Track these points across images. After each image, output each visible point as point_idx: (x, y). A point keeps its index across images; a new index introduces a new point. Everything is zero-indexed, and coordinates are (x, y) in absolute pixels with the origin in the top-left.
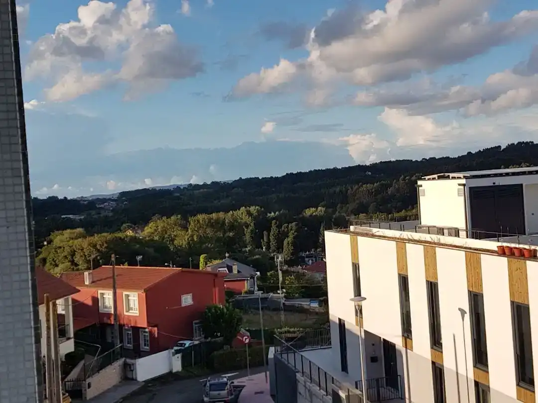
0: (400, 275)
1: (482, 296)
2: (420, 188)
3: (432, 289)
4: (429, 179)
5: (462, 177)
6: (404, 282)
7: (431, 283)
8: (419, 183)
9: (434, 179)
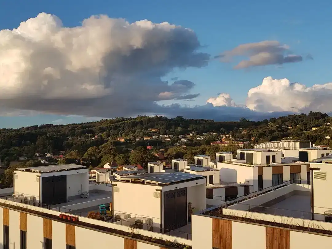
0: (4, 226)
1: (51, 240)
2: (15, 174)
3: (23, 235)
4: (20, 170)
5: (39, 172)
6: (6, 230)
7: (22, 231)
8: (15, 172)
9: (23, 171)
